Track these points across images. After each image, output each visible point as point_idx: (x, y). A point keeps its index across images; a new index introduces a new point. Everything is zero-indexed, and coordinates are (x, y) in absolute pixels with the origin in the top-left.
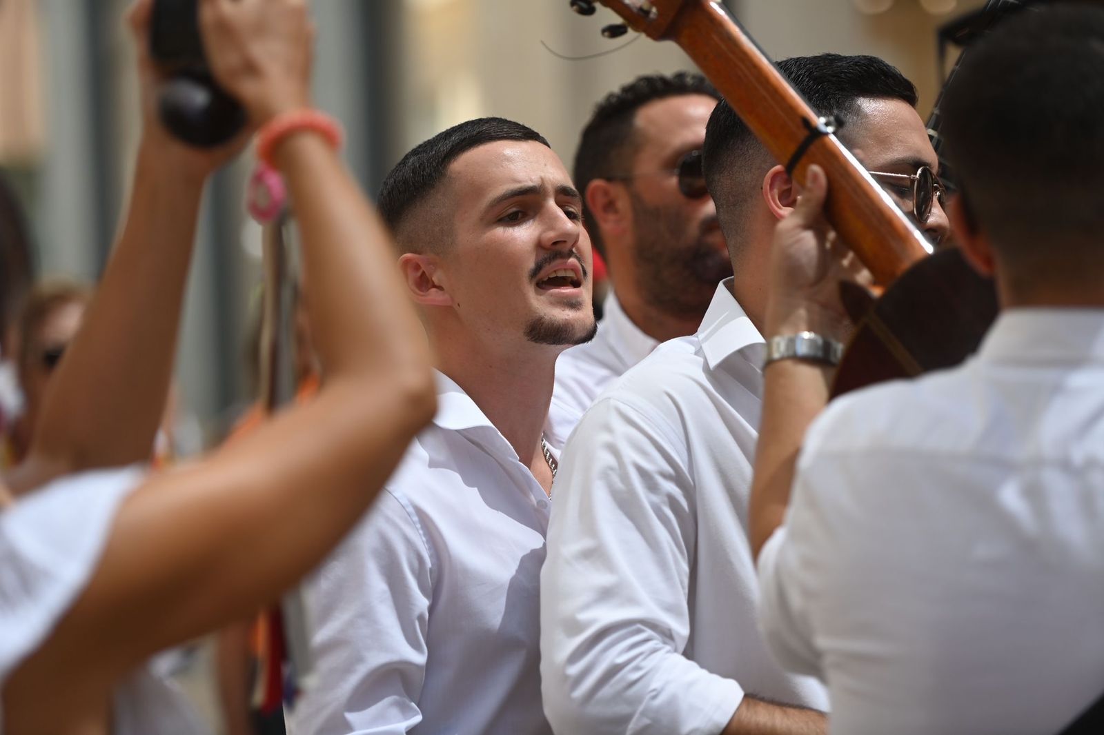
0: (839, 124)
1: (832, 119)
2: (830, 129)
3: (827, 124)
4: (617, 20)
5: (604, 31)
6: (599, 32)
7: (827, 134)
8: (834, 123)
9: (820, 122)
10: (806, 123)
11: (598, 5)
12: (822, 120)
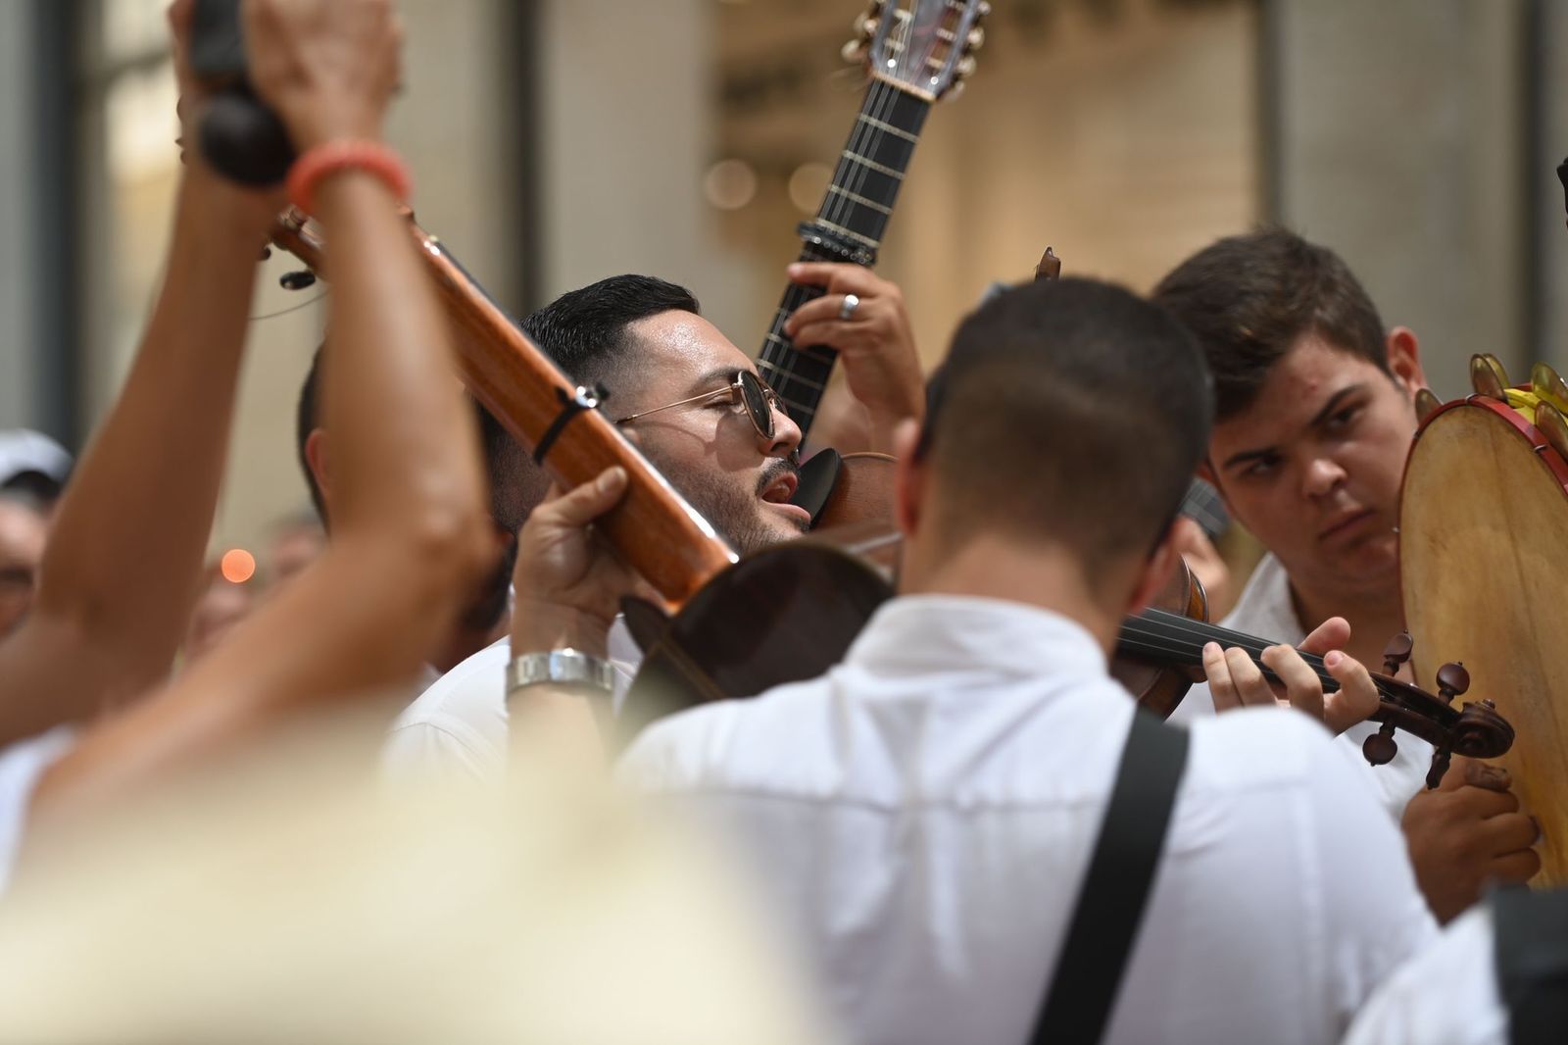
0: (603, 395)
1: (592, 389)
2: (592, 403)
3: (588, 395)
4: (298, 266)
5: (283, 282)
6: (277, 283)
7: (588, 408)
8: (595, 394)
9: (579, 393)
10: (561, 394)
11: (273, 247)
12: (581, 391)
